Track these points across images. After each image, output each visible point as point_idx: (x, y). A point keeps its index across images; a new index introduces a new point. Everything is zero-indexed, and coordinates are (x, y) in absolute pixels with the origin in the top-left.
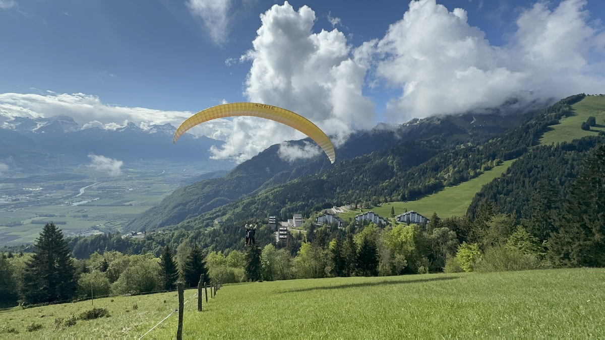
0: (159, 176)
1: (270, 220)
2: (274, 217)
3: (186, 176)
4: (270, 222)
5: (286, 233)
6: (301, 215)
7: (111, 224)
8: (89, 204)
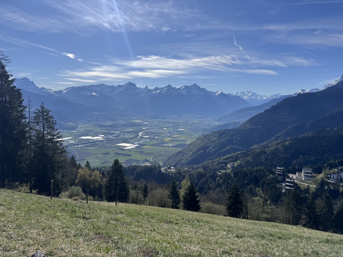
0: (187, 125)
1: (277, 170)
2: (282, 169)
3: (207, 126)
4: (277, 172)
5: (293, 185)
6: (311, 169)
7: (156, 159)
8: (144, 144)
